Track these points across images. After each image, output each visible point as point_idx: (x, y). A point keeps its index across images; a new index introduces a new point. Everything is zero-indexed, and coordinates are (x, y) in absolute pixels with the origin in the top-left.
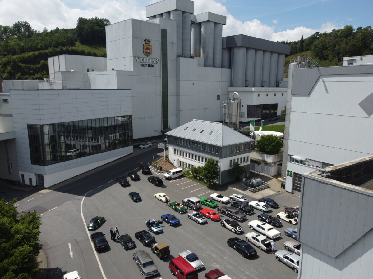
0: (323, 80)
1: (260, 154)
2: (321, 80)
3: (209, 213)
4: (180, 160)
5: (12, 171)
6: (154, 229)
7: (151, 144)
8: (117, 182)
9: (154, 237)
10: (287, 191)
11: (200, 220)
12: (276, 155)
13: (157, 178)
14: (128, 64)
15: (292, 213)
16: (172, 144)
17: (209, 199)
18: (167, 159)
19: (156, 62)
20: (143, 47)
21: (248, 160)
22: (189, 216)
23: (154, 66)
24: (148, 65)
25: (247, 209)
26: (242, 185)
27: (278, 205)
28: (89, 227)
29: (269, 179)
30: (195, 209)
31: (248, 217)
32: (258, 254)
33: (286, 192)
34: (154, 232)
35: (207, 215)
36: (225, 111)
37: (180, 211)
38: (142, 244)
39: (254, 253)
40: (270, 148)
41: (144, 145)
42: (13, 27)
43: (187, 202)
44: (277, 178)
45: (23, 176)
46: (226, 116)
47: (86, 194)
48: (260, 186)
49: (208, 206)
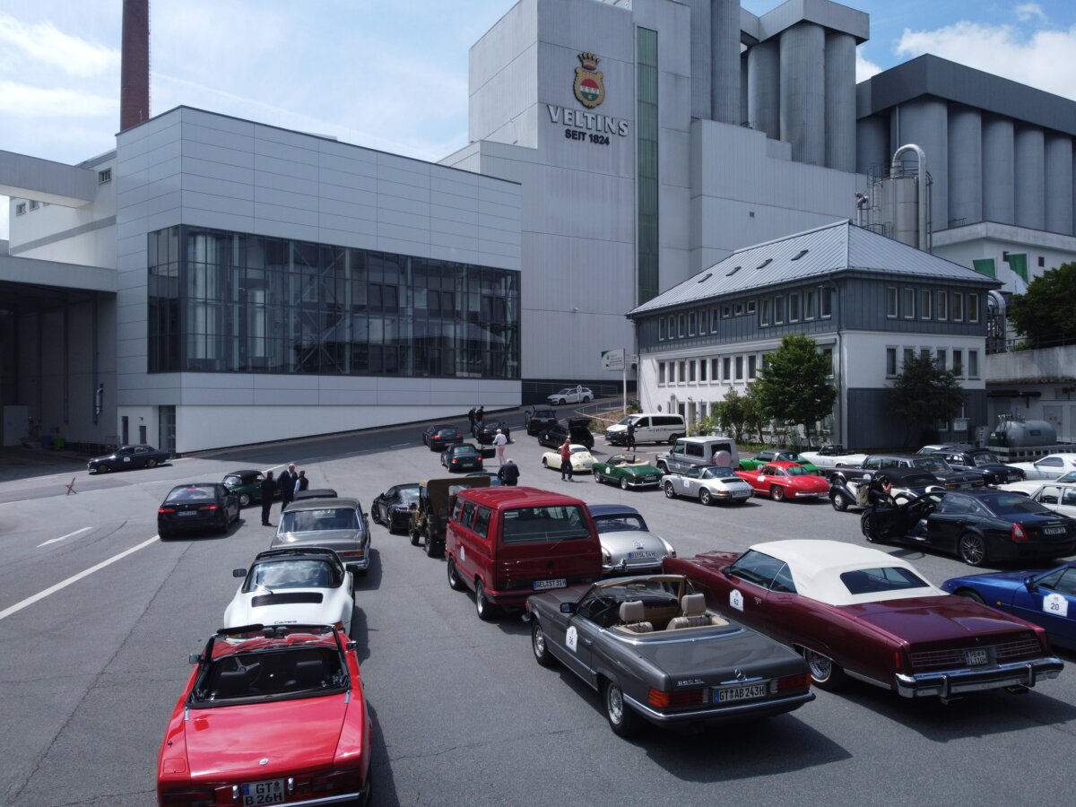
1: (1031, 356)
4: (682, 399)
11: (716, 484)
16: (650, 345)
21: (973, 371)
22: (667, 485)
23: (610, 140)
37: (629, 478)
39: (1061, 531)
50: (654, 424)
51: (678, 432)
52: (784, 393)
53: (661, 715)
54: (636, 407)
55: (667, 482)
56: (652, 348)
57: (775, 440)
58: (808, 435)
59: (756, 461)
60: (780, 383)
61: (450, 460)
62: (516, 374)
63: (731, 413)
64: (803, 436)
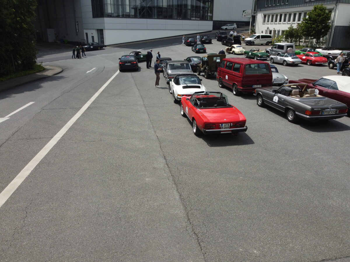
4: (271, 29)
5: (78, 31)
11: (290, 59)
35: (304, 58)
37: (258, 57)
41: (227, 26)
45: (87, 34)
50: (261, 38)
51: (269, 41)
52: (311, 27)
53: (308, 116)
54: (253, 32)
55: (272, 58)
56: (262, 9)
57: (305, 44)
58: (317, 43)
59: (300, 52)
60: (311, 24)
61: (195, 49)
62: (211, 19)
63: (290, 35)
64: (315, 43)
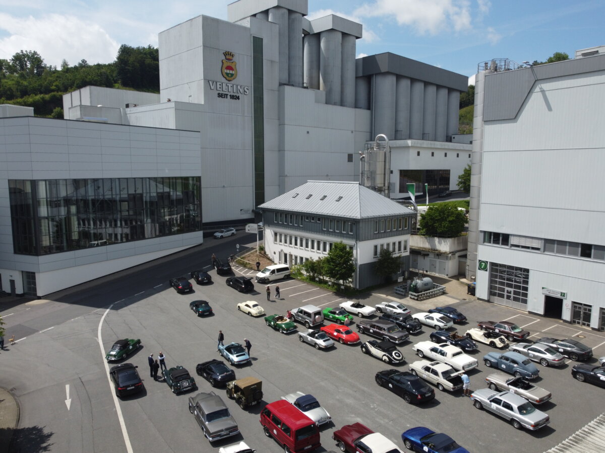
0: (541, 88)
1: (426, 238)
2: (537, 89)
3: (338, 331)
4: (286, 252)
6: (235, 358)
7: (234, 231)
8: (171, 286)
9: (233, 371)
10: (479, 299)
11: (321, 342)
12: (456, 238)
13: (243, 278)
14: (195, 94)
15: (494, 330)
16: (270, 223)
17: (338, 309)
18: (263, 252)
19: (245, 91)
20: (221, 64)
21: (405, 248)
22: (301, 337)
23: (240, 98)
24: (230, 95)
25: (409, 324)
26: (397, 290)
27: (465, 318)
28: (108, 355)
29: (444, 281)
30: (311, 325)
31: (411, 338)
32: (437, 397)
33: (477, 301)
34: (233, 364)
35: (335, 334)
36: (363, 167)
37: (283, 329)
38: (209, 384)
39: (430, 394)
40: (444, 226)
41: (222, 232)
42: (13, 60)
43: (297, 314)
44: (458, 280)
46: (366, 175)
47: (112, 306)
48: (429, 290)
49: (336, 322)
50: (277, 272)
51: (287, 274)
54: (263, 249)
56: (271, 225)
